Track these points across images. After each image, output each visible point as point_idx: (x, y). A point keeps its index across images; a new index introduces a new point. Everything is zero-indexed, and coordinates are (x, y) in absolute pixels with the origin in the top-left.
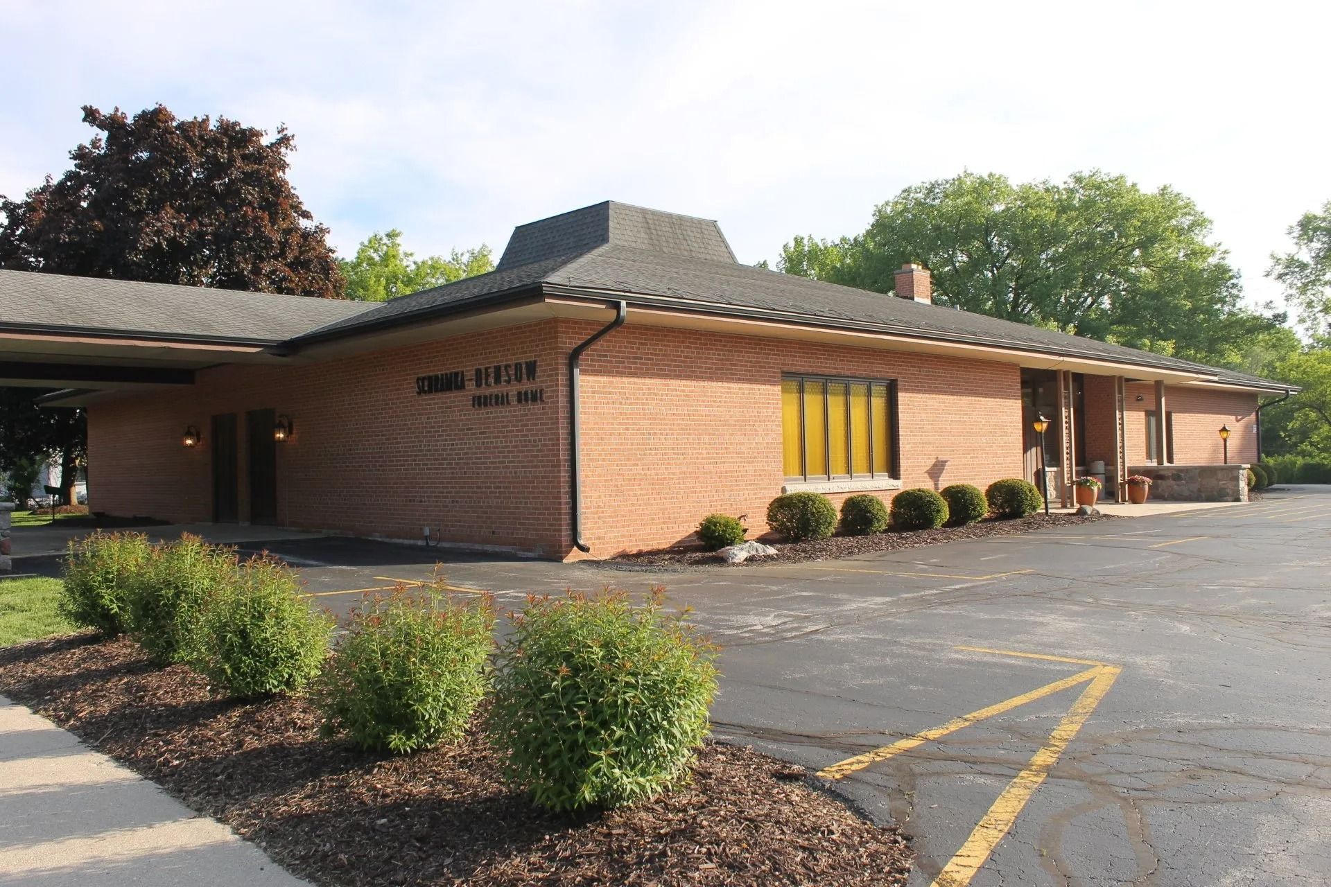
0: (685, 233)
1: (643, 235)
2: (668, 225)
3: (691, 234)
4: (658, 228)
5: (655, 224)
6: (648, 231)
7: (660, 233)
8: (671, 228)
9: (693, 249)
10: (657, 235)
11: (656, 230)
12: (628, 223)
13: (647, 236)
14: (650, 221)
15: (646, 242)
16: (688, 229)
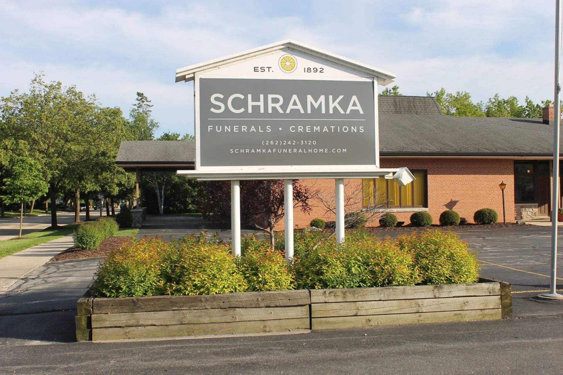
0: (415, 104)
1: (392, 108)
2: (407, 102)
3: (419, 105)
4: (401, 104)
5: (399, 103)
6: (395, 106)
7: (401, 106)
8: (408, 103)
9: (418, 111)
10: (400, 107)
11: (399, 105)
12: (385, 104)
13: (394, 108)
14: (397, 102)
15: (393, 111)
16: (418, 102)
